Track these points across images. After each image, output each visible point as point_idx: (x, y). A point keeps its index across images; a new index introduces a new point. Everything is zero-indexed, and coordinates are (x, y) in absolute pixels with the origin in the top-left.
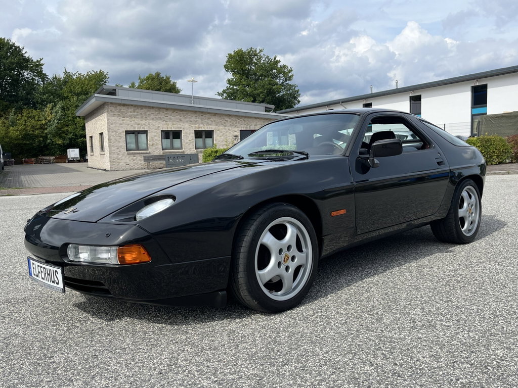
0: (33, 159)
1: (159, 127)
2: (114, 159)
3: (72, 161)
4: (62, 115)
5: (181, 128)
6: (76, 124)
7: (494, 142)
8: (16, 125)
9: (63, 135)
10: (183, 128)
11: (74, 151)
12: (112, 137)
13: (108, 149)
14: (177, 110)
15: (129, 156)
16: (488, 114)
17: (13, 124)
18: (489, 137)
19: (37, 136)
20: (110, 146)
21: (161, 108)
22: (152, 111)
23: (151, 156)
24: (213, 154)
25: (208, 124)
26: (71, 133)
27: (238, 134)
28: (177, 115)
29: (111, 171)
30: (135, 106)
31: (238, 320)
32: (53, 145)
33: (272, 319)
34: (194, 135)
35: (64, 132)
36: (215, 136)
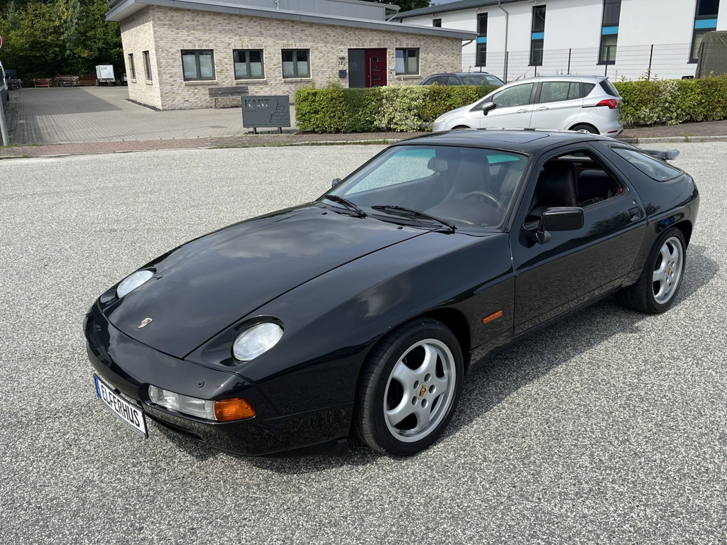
0: (48, 80)
1: (229, 44)
2: (166, 93)
3: (104, 84)
4: (82, 12)
5: (262, 45)
6: (106, 26)
7: (721, 87)
8: (19, 28)
9: (89, 43)
10: (266, 46)
11: (105, 68)
12: (162, 60)
13: (158, 78)
14: (256, 17)
15: (187, 88)
16: (717, 30)
17: (15, 25)
18: (713, 79)
19: (50, 45)
20: (159, 74)
21: (231, 15)
22: (220, 19)
23: (220, 89)
24: (310, 97)
25: (301, 40)
26: (99, 39)
27: (346, 55)
28: (256, 26)
29: (164, 110)
30: (193, 11)
31: (361, 468)
32: (74, 58)
33: (403, 468)
34: (280, 56)
35: (89, 38)
36: (311, 57)
